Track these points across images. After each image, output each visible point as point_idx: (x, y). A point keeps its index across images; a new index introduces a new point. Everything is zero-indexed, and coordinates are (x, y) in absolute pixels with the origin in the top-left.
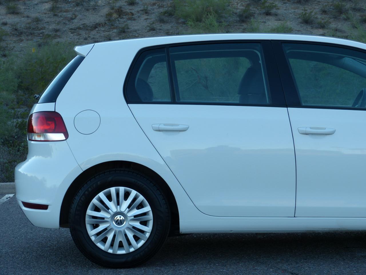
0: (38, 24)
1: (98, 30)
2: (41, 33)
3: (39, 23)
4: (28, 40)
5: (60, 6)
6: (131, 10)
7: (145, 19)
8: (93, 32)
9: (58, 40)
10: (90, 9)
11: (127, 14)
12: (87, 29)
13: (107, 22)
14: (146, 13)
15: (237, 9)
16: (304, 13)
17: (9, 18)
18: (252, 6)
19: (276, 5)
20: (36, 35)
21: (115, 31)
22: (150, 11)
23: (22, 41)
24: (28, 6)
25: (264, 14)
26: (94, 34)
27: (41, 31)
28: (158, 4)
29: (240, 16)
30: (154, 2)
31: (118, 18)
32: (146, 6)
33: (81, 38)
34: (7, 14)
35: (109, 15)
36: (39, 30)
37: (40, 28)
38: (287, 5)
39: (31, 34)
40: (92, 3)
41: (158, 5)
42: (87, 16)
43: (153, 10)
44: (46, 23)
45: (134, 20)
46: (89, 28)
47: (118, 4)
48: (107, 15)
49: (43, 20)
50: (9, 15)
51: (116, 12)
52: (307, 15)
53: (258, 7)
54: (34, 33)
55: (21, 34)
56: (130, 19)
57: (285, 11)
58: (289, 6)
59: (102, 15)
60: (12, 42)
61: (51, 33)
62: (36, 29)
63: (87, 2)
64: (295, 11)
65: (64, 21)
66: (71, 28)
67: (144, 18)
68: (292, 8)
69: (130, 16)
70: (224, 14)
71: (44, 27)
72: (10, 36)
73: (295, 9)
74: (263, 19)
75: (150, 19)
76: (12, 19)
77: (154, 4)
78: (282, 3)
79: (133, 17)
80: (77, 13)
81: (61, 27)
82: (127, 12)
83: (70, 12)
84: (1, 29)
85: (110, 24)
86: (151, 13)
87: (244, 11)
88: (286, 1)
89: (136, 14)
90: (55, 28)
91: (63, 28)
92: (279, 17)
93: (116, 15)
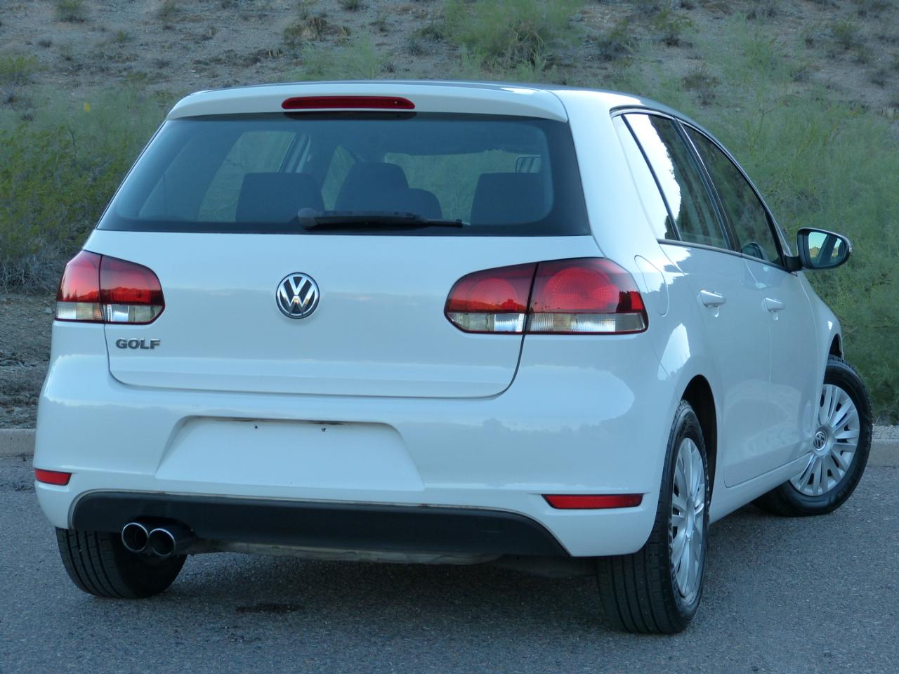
0: (123, 46)
1: (262, 66)
2: (125, 69)
3: (127, 44)
4: (92, 84)
5: (185, 6)
6: (348, 21)
7: (378, 45)
8: (247, 71)
9: (163, 86)
10: (253, 17)
11: (336, 32)
12: (235, 64)
13: (284, 48)
14: (382, 30)
15: (600, 28)
17: (59, 30)
18: (637, 23)
19: (692, 21)
20: (112, 72)
21: (299, 69)
22: (392, 25)
23: (77, 85)
24: (110, 6)
25: (663, 43)
26: (249, 75)
27: (128, 63)
28: (414, 10)
29: (605, 45)
30: (406, 4)
31: (315, 39)
32: (382, 15)
33: (217, 83)
34: (56, 21)
35: (298, 31)
36: (124, 62)
37: (124, 57)
38: (723, 21)
39: (103, 70)
41: (413, 13)
42: (242, 33)
43: (401, 23)
44: (142, 45)
45: (351, 45)
46: (241, 61)
47: (317, 8)
48: (287, 30)
49: (134, 38)
50: (61, 23)
51: (310, 25)
53: (650, 26)
54: (108, 69)
55: (79, 69)
56: (340, 43)
57: (715, 37)
58: (727, 26)
59: (277, 30)
60: (54, 88)
61: (148, 70)
62: (117, 59)
65: (184, 43)
66: (198, 59)
67: (376, 42)
69: (342, 37)
71: (136, 55)
72: (53, 73)
74: (657, 53)
75: (388, 45)
76: (64, 34)
77: (406, 10)
78: (711, 19)
79: (348, 39)
80: (217, 25)
81: (176, 57)
82: (337, 26)
83: (205, 22)
84: (36, 56)
85: (292, 52)
86: (392, 29)
87: (616, 33)
88: (720, 14)
89: (356, 32)
90: (160, 58)
91: (178, 58)
92: (696, 51)
93: (309, 32)
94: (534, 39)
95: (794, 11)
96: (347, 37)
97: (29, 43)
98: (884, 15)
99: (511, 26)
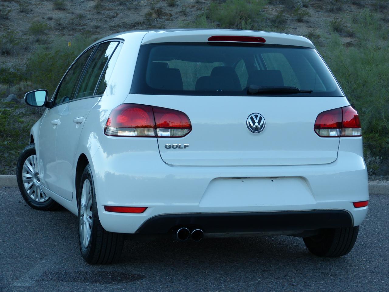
0: (81, 20)
1: (137, 29)
2: (82, 29)
3: (82, 19)
4: (69, 35)
5: (105, 4)
6: (170, 11)
7: (183, 20)
9: (97, 36)
10: (132, 9)
11: (165, 15)
12: (126, 28)
13: (145, 21)
14: (185, 14)
15: (271, 15)
16: (334, 22)
17: (55, 13)
18: (286, 13)
19: (308, 12)
20: (78, 30)
22: (188, 13)
23: (64, 35)
24: (75, 4)
25: (296, 21)
27: (83, 27)
28: (197, 6)
29: (274, 21)
30: (194, 4)
31: (157, 18)
32: (184, 8)
34: (53, 10)
35: (150, 14)
36: (82, 26)
37: (82, 24)
38: (320, 13)
39: (73, 29)
40: (135, 3)
41: (196, 8)
42: (128, 15)
43: (191, 12)
44: (88, 19)
45: (172, 20)
46: (128, 26)
47: (158, 6)
48: (146, 14)
49: (86, 17)
50: (56, 10)
51: (155, 12)
52: (337, 23)
53: (291, 14)
54: (76, 29)
55: (64, 29)
56: (168, 20)
57: (317, 19)
58: (322, 14)
59: (143, 14)
61: (91, 30)
62: (79, 25)
63: (131, 2)
64: (326, 19)
65: (106, 19)
66: (111, 25)
67: (182, 19)
68: (324, 17)
69: (168, 17)
70: (256, 19)
71: (87, 24)
72: (54, 30)
73: (327, 17)
74: (294, 25)
75: (187, 20)
76: (57, 15)
77: (193, 7)
78: (315, 11)
80: (118, 12)
81: (102, 24)
82: (166, 12)
83: (113, 11)
84: (46, 23)
85: (149, 23)
86: (188, 14)
87: (278, 17)
88: (319, 9)
89: (174, 15)
90: (96, 25)
91: (103, 25)
92: (310, 24)
93: (155, 15)
94: (246, 18)
95: (349, 9)
96: (170, 17)
97: (43, 18)
98: (385, 11)
99: (237, 13)
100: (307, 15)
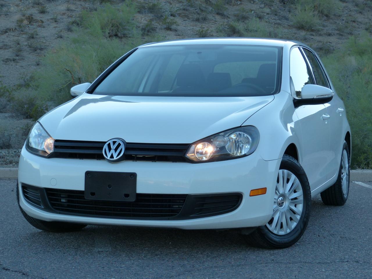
1: (8, 34)
6: (41, 18)
7: (55, 27)
8: (3, 36)
10: (2, 15)
11: (37, 22)
13: (17, 28)
14: (56, 21)
15: (141, 23)
16: (201, 31)
18: (155, 21)
19: (176, 21)
21: (24, 36)
22: (60, 20)
25: (165, 29)
26: (4, 38)
28: (67, 14)
29: (144, 29)
30: (64, 12)
31: (29, 24)
32: (55, 15)
35: (21, 21)
38: (187, 22)
40: (5, 9)
43: (63, 19)
45: (44, 27)
46: (0, 32)
47: (29, 12)
48: (18, 21)
51: (27, 18)
52: (204, 32)
53: (160, 23)
56: (39, 26)
57: (185, 28)
58: (188, 23)
59: (14, 20)
64: (193, 28)
67: (54, 26)
68: (191, 25)
69: (40, 24)
70: (127, 27)
73: (194, 27)
74: (163, 33)
75: (59, 27)
77: (64, 14)
78: (182, 20)
79: (42, 25)
82: (37, 19)
85: (21, 29)
87: (147, 25)
88: (186, 19)
89: (46, 22)
92: (178, 32)
93: (27, 22)
94: (117, 26)
95: (213, 18)
96: (42, 24)
98: (247, 21)
99: (108, 21)
100: (175, 24)
